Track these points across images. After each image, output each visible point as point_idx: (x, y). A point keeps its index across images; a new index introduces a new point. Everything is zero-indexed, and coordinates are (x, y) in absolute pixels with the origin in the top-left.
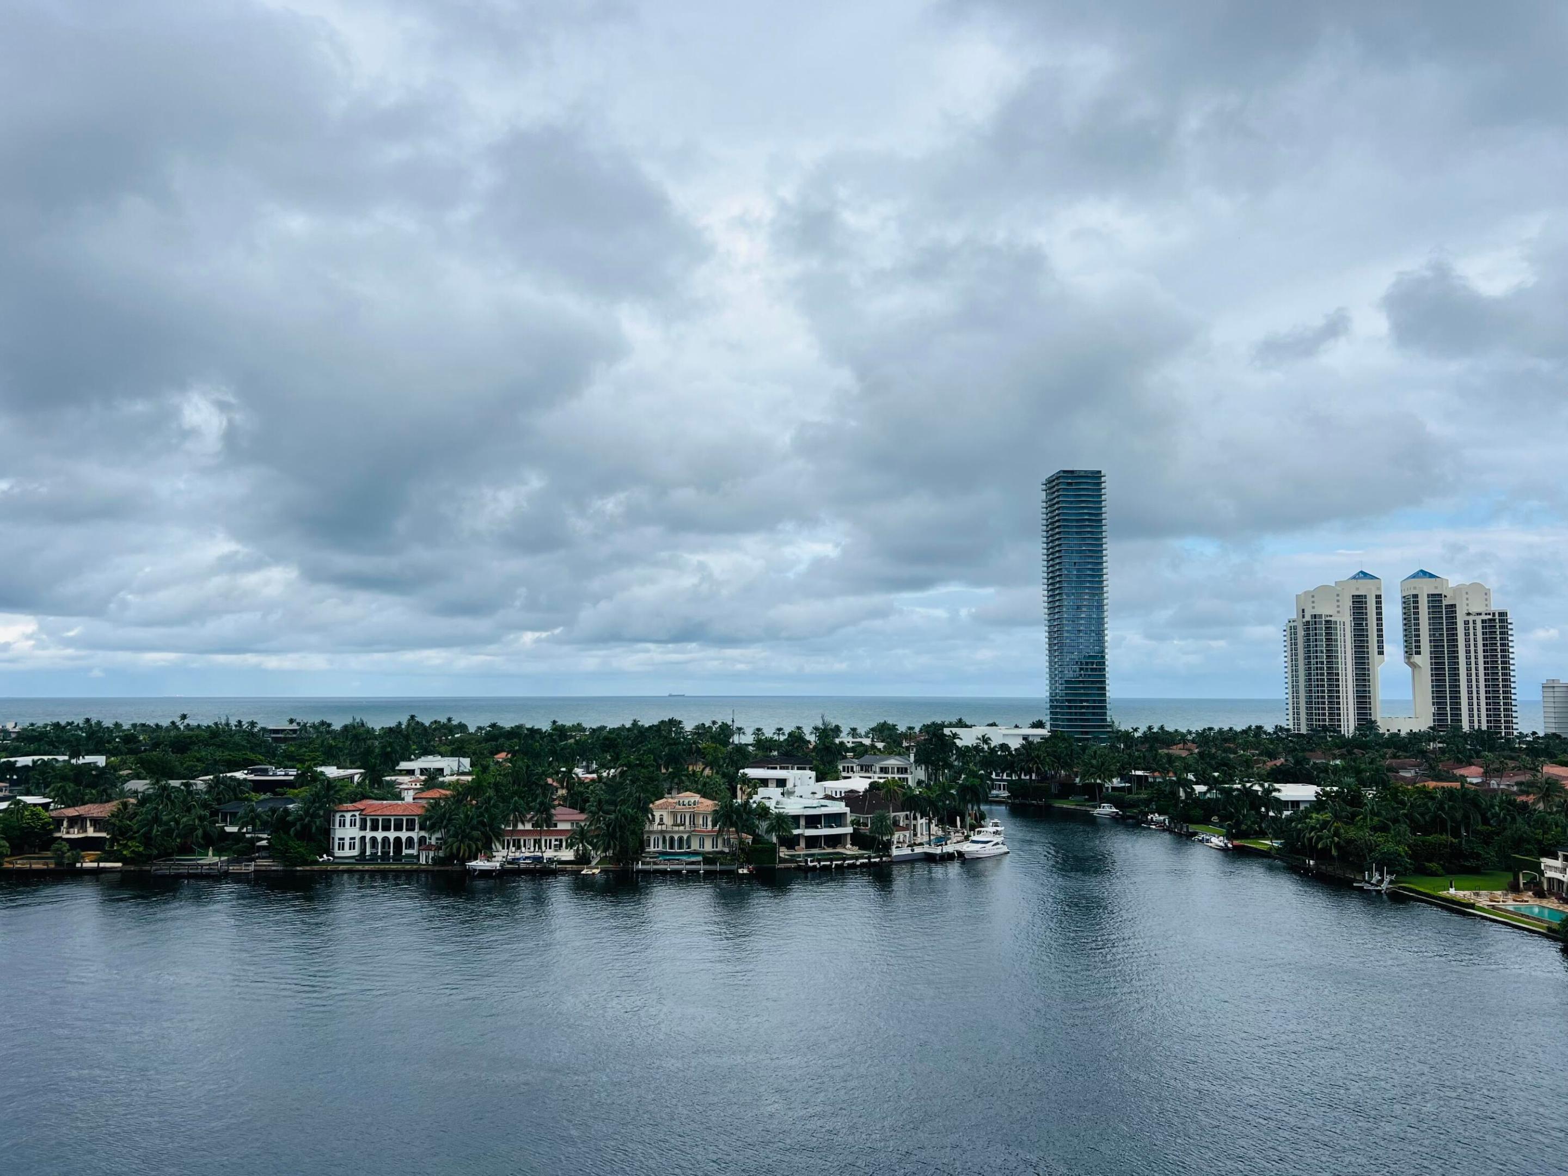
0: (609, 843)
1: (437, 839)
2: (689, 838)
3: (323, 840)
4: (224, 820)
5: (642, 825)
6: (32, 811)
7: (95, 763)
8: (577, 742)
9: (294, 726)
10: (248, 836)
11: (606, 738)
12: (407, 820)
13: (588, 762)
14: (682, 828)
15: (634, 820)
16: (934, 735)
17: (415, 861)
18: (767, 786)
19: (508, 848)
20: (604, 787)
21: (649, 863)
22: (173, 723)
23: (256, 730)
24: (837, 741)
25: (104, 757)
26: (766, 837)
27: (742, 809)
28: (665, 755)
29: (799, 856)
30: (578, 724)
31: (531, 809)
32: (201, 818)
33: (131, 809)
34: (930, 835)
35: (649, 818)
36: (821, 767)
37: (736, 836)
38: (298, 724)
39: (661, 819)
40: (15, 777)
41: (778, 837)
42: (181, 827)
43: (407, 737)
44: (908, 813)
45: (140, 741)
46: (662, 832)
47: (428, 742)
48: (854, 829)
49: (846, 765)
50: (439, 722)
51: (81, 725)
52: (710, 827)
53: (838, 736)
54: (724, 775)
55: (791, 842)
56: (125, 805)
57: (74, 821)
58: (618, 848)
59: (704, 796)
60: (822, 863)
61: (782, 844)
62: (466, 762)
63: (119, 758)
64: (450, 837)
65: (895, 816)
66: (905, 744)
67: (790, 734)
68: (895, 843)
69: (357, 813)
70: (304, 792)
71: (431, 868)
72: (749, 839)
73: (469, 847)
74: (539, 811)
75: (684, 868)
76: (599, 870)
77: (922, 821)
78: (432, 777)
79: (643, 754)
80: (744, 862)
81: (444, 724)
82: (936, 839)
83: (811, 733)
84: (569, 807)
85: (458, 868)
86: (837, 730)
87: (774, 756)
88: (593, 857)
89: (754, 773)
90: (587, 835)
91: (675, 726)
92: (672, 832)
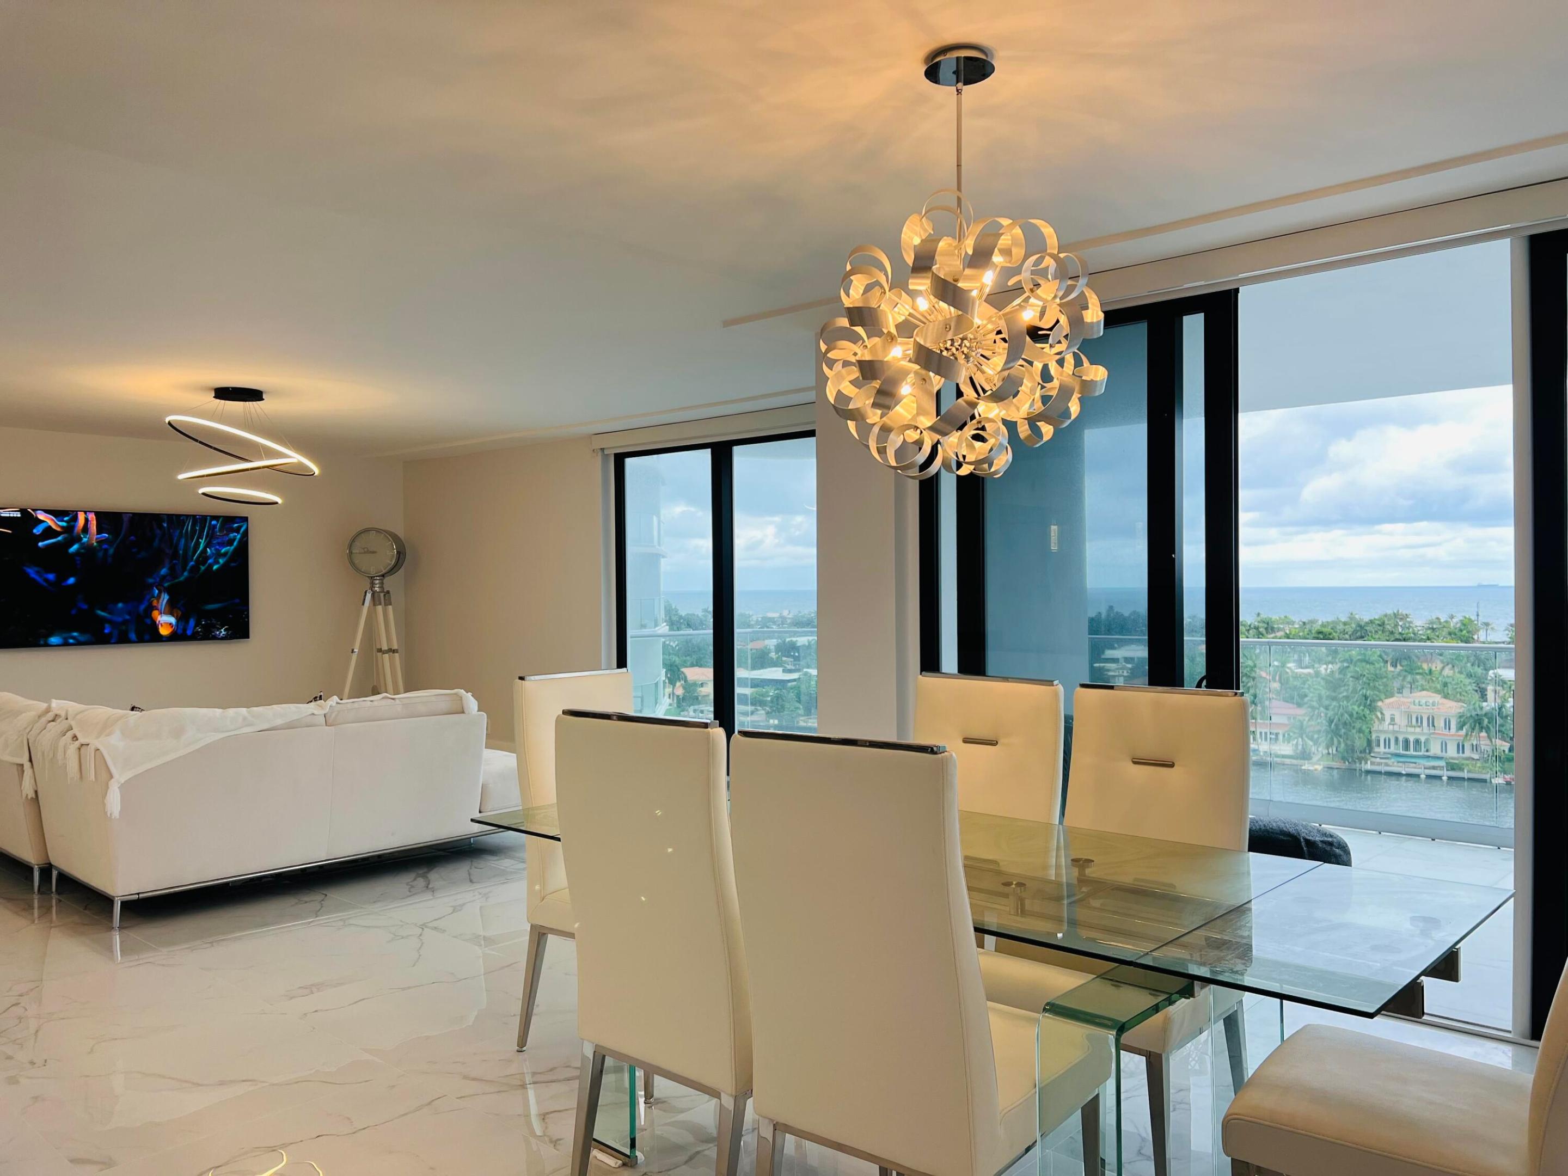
0: (1332, 739)
2: (1427, 740)
5: (1370, 723)
11: (1320, 632)
13: (1300, 657)
14: (1418, 730)
15: (1363, 718)
20: (1322, 683)
21: (1379, 764)
35: (1377, 717)
37: (1488, 742)
39: (1393, 719)
43: (1108, 626)
46: (1394, 732)
52: (1453, 730)
54: (1470, 676)
58: (1342, 745)
59: (1445, 697)
75: (1424, 773)
76: (1321, 767)
79: (1366, 649)
84: (1285, 701)
88: (1314, 753)
89: (1507, 674)
90: (1308, 730)
91: (1401, 619)
92: (1406, 733)
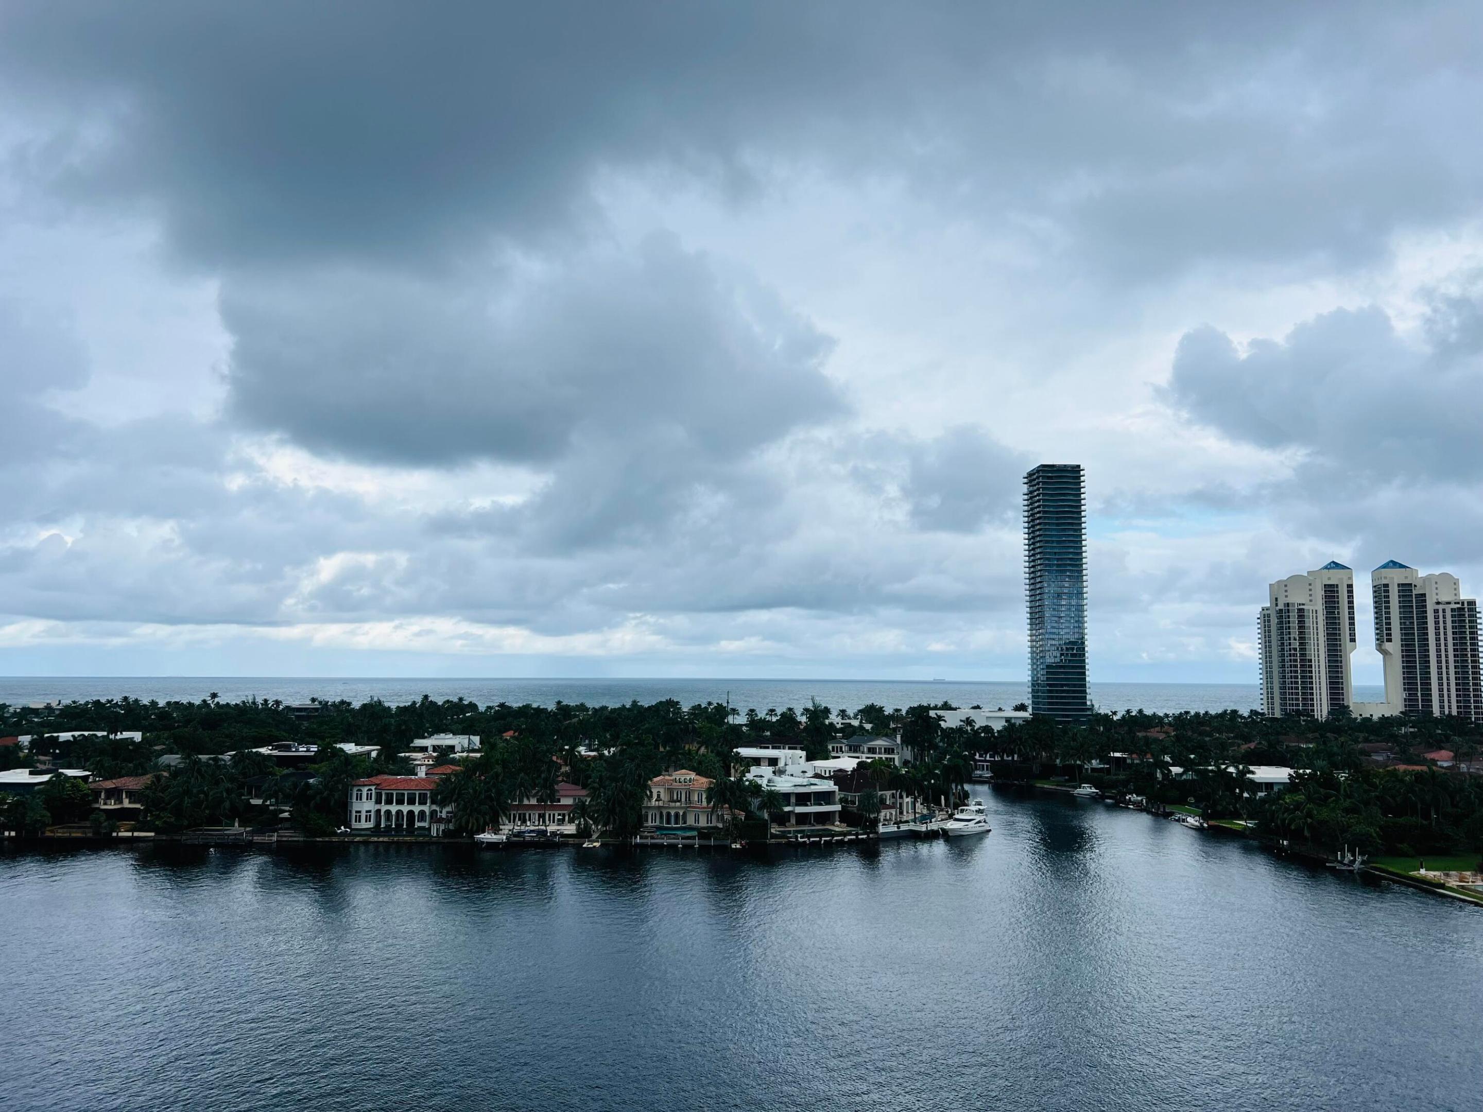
0: (609, 817)
1: (448, 812)
2: (684, 814)
3: (342, 812)
4: (250, 793)
5: (642, 799)
6: (73, 783)
7: (132, 739)
8: (580, 722)
9: (316, 705)
10: (271, 808)
11: (607, 718)
12: (420, 794)
13: (590, 741)
14: (678, 804)
15: (633, 796)
16: (920, 717)
17: (427, 833)
18: (760, 765)
19: (514, 822)
20: (604, 765)
21: (646, 837)
22: (204, 701)
23: (281, 708)
24: (827, 722)
25: (140, 733)
26: (758, 813)
27: (735, 786)
28: (663, 735)
29: (789, 832)
30: (582, 704)
31: (535, 785)
32: (228, 791)
33: (163, 782)
34: (915, 813)
35: (647, 795)
36: (812, 747)
37: (729, 812)
38: (320, 703)
39: (659, 796)
40: (57, 751)
41: (770, 814)
42: (210, 798)
43: (421, 716)
44: (894, 792)
45: (174, 718)
46: (659, 807)
47: (441, 720)
48: (842, 806)
49: (835, 745)
50: (452, 701)
51: (119, 703)
52: (705, 804)
53: (827, 718)
54: (718, 754)
55: (783, 819)
56: (158, 778)
57: (115, 794)
58: (617, 822)
59: (698, 774)
60: (812, 839)
61: (773, 821)
62: (476, 739)
63: (154, 734)
64: (460, 810)
65: (882, 795)
66: (892, 725)
67: (782, 715)
68: (882, 820)
69: (373, 788)
70: (324, 767)
71: (441, 840)
72: (742, 816)
73: (477, 820)
74: (543, 787)
75: (680, 843)
76: (599, 844)
77: (908, 800)
78: (444, 753)
79: (642, 734)
80: (736, 837)
81: (456, 704)
82: (921, 817)
83: (802, 714)
84: (572, 784)
85: (466, 840)
86: (827, 711)
87: (767, 736)
88: (594, 831)
89: (746, 752)
90: (589, 810)
91: (672, 706)
92: (669, 808)
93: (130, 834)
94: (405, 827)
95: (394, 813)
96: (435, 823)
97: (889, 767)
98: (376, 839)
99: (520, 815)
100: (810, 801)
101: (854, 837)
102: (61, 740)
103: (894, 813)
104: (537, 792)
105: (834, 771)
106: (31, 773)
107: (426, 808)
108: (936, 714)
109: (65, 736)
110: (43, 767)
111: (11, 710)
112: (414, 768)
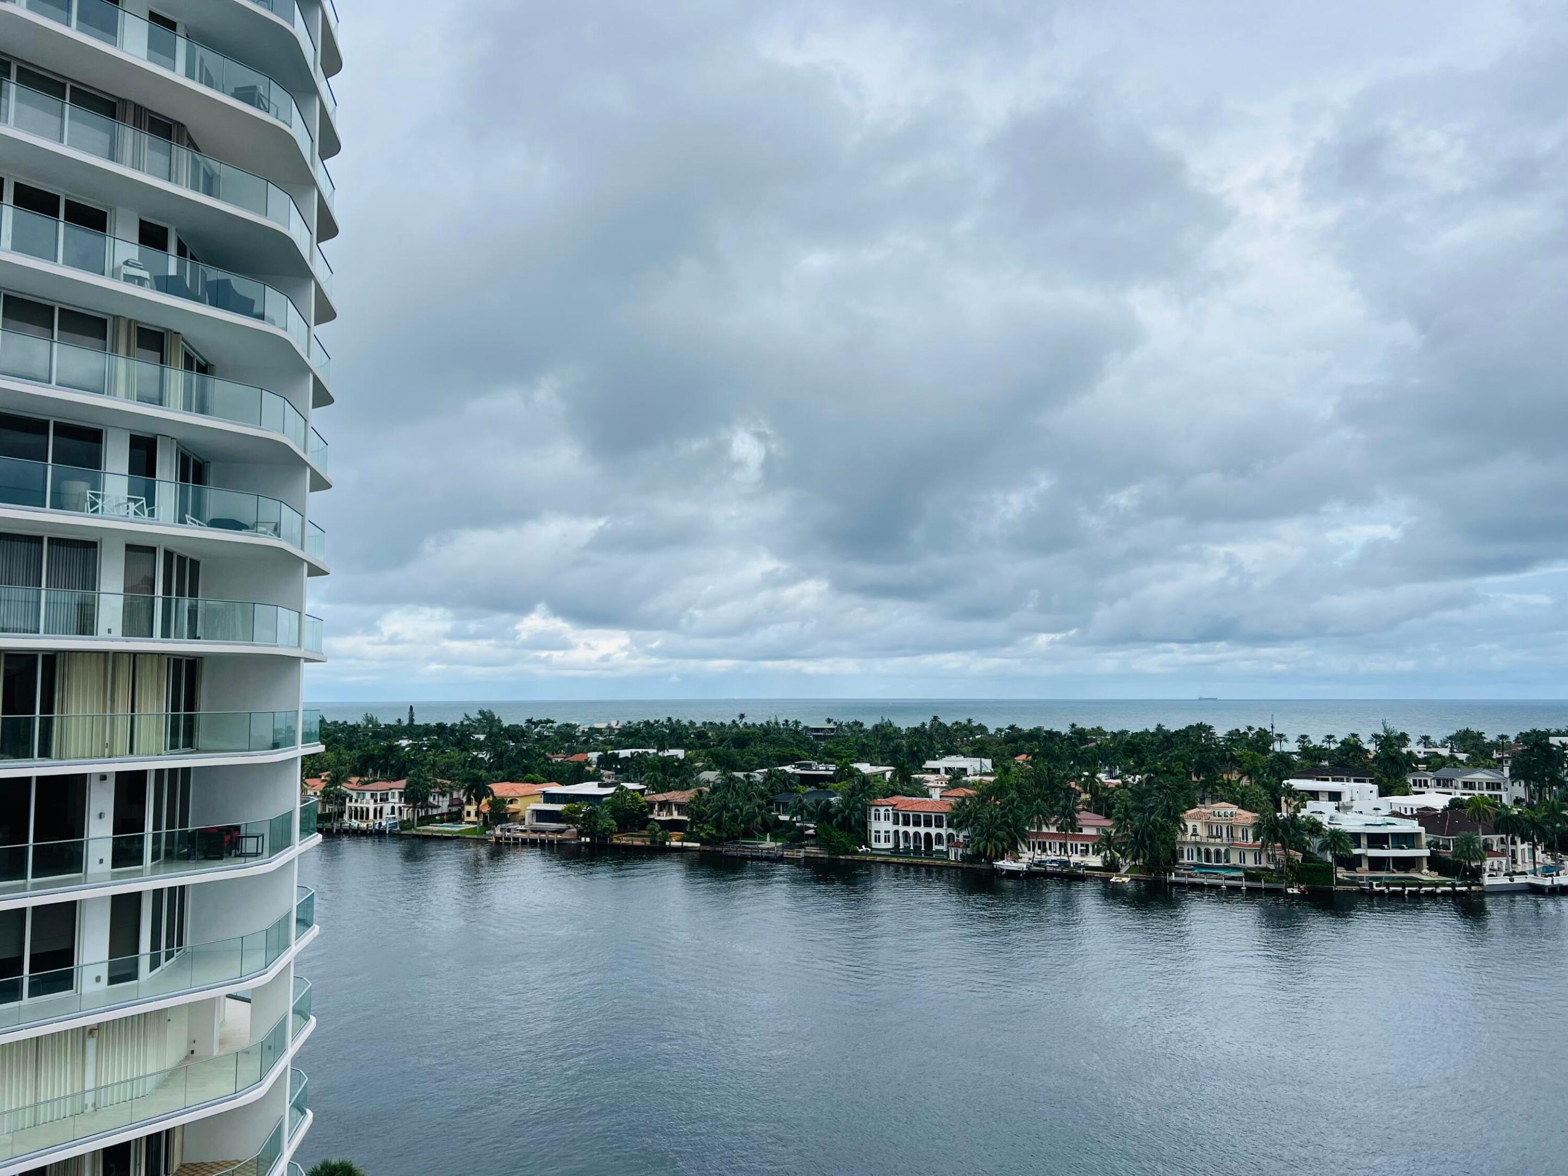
0: (1138, 850)
1: (965, 837)
2: (1227, 851)
3: (861, 832)
4: (778, 810)
5: (1174, 834)
6: (632, 796)
7: (676, 756)
8: (1098, 746)
9: (832, 726)
10: (798, 824)
11: (1128, 743)
12: (936, 817)
13: (1110, 767)
14: (1218, 840)
15: (1164, 828)
16: (1536, 745)
17: (945, 857)
18: (1318, 799)
19: (1034, 850)
20: (1130, 794)
21: (1183, 875)
22: (734, 722)
23: (800, 728)
24: (1404, 750)
25: (683, 751)
26: (1319, 855)
27: (1289, 823)
28: (1195, 762)
29: (1361, 878)
30: (1098, 728)
31: (1054, 813)
32: (760, 807)
33: (705, 796)
34: (1535, 863)
35: (1180, 828)
36: (1385, 780)
37: (1282, 852)
38: (835, 723)
39: (1195, 830)
40: (619, 767)
41: (1334, 856)
42: (744, 813)
43: (931, 737)
44: (1504, 836)
45: (709, 737)
46: (1196, 843)
47: (951, 742)
48: (1431, 851)
49: (1418, 779)
50: (960, 723)
51: (665, 723)
52: (1251, 840)
53: (1405, 745)
54: (1265, 786)
55: (1352, 863)
56: (700, 792)
57: (664, 805)
58: (1148, 857)
59: (1243, 807)
60: (1391, 888)
61: (1339, 865)
62: (988, 763)
63: (694, 752)
64: (976, 835)
65: (1486, 839)
66: (1496, 755)
67: (1343, 743)
68: (1488, 870)
69: (890, 808)
70: (844, 786)
71: (960, 865)
72: (1299, 856)
73: (995, 846)
74: (1063, 815)
75: (1224, 884)
76: (1129, 879)
77: (1523, 848)
78: (956, 776)
79: (1170, 761)
80: (1293, 880)
81: (965, 726)
82: (1543, 868)
83: (1370, 742)
84: (1094, 813)
85: (985, 867)
86: (1404, 738)
87: (1324, 766)
88: (1122, 865)
89: (1299, 784)
90: (1115, 842)
91: (1204, 731)
92: (1209, 844)
93: (679, 844)
94: (923, 849)
95: (911, 835)
96: (952, 847)
97: (1495, 806)
98: (895, 860)
99: (1039, 843)
100: (1387, 843)
101: (1450, 889)
102: (621, 756)
103: (1504, 862)
104: (1057, 820)
105: (1418, 809)
106: (600, 786)
107: (944, 831)
108: (1560, 742)
109: (624, 753)
110: (609, 781)
111: (581, 729)
112: (928, 790)
